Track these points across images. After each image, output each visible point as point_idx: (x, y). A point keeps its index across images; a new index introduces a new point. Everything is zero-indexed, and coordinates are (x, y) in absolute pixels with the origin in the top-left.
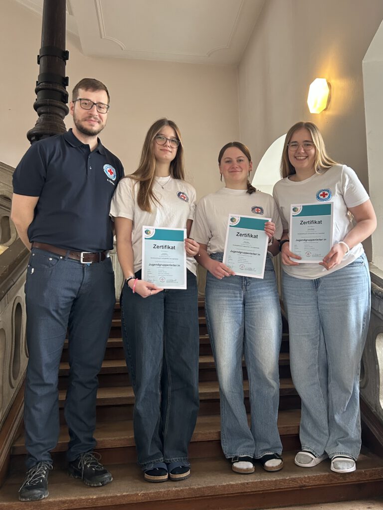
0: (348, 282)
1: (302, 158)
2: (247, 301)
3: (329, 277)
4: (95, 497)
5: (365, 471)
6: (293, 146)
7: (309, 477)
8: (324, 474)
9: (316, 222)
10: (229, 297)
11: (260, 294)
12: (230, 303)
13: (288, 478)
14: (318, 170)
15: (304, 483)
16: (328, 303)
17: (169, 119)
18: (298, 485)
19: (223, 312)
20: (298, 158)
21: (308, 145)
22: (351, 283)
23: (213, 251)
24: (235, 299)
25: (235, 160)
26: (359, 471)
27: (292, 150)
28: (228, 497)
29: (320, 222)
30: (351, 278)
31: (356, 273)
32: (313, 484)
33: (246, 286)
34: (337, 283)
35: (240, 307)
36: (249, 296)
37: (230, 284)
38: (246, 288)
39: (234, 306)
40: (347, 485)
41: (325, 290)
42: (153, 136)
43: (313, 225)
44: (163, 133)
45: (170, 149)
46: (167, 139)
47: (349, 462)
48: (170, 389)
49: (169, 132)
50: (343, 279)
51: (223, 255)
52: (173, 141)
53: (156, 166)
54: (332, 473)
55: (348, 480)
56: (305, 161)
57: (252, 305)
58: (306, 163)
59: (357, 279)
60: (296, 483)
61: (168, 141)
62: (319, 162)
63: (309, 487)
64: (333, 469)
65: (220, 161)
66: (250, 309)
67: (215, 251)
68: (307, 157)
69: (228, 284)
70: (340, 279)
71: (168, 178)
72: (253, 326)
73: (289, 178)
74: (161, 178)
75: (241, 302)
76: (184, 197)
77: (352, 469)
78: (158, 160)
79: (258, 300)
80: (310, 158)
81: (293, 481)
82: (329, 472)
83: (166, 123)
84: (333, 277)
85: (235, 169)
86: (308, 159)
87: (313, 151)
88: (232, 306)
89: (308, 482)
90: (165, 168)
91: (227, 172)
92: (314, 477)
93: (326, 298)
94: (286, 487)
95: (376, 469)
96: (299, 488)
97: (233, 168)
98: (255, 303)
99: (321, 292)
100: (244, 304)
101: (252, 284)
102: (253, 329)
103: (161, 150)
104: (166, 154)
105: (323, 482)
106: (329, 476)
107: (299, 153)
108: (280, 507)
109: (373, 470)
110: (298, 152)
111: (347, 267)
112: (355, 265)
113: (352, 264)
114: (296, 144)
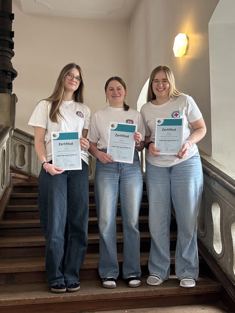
0: (190, 168)
1: (161, 90)
2: (121, 180)
3: (178, 165)
4: (34, 298)
5: (201, 287)
6: (155, 82)
7: (166, 290)
8: (175, 288)
9: (172, 130)
10: (110, 177)
11: (130, 176)
12: (110, 181)
13: (153, 290)
14: (171, 97)
15: (163, 293)
16: (178, 181)
17: (77, 64)
18: (159, 294)
19: (106, 187)
20: (159, 90)
21: (165, 81)
22: (192, 169)
23: (100, 148)
24: (114, 179)
25: (116, 89)
26: (197, 286)
27: (155, 85)
28: (115, 301)
29: (175, 130)
30: (192, 166)
31: (195, 163)
32: (168, 294)
33: (121, 171)
34: (183, 169)
35: (117, 184)
36: (123, 177)
37: (111, 169)
38: (121, 172)
39: (113, 183)
40: (189, 295)
41: (176, 173)
42: (64, 74)
43: (170, 131)
44: (72, 73)
45: (75, 83)
46: (74, 77)
47: (191, 281)
48: (69, 236)
49: (76, 73)
50: (187, 166)
51: (107, 151)
52: (77, 78)
53: (63, 93)
54: (180, 288)
55: (190, 292)
56: (163, 92)
57: (125, 183)
58: (164, 93)
59: (195, 167)
60: (158, 293)
61: (74, 78)
62: (172, 92)
63: (166, 296)
64: (181, 285)
65: (106, 89)
66: (123, 185)
67: (101, 148)
68: (164, 89)
69: (110, 169)
70: (185, 167)
71: (72, 102)
72: (125, 196)
73: (151, 102)
74: (66, 101)
75: (118, 181)
76: (81, 115)
77: (193, 285)
78: (66, 89)
79: (128, 179)
80: (167, 89)
81: (155, 292)
82: (179, 287)
83: (75, 66)
84: (181, 165)
85: (116, 95)
86: (165, 90)
87: (168, 85)
88: (112, 183)
89: (165, 293)
90: (70, 94)
91: (110, 97)
92: (169, 290)
93: (177, 179)
94: (151, 295)
95: (208, 285)
96: (159, 296)
97: (115, 94)
98: (126, 182)
99: (173, 175)
100: (119, 182)
101: (125, 169)
102: (126, 198)
103: (69, 83)
104: (72, 86)
105: (174, 293)
106: (178, 289)
107: (160, 87)
108: (148, 307)
109: (206, 286)
110: (158, 86)
111: (189, 159)
112: (194, 158)
113: (192, 157)
114: (157, 81)
